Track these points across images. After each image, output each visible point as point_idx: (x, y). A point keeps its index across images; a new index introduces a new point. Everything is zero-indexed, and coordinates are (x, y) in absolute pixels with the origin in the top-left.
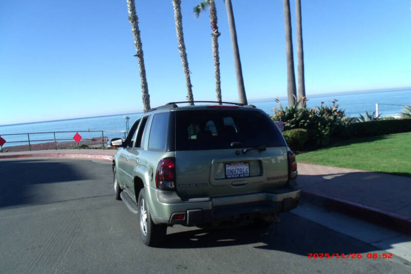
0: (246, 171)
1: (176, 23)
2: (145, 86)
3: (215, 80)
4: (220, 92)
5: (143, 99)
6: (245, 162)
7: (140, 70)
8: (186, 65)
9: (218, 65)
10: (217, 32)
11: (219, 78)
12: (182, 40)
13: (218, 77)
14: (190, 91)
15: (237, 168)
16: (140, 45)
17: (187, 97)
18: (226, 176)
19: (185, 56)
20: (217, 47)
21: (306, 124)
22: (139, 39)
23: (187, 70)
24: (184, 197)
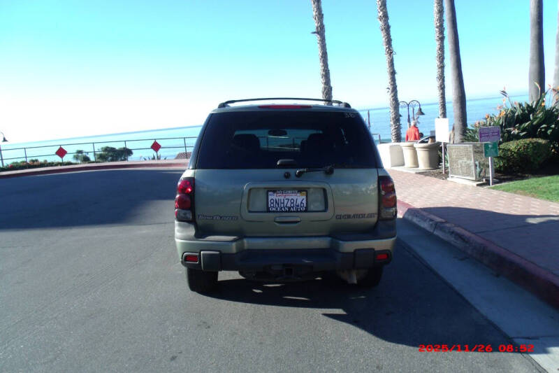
0: (301, 203)
2: (326, 75)
3: (436, 63)
4: (443, 81)
5: (323, 93)
6: (300, 190)
7: (319, 53)
8: (389, 42)
9: (442, 39)
12: (384, 5)
13: (442, 58)
14: (393, 80)
15: (287, 197)
16: (320, 16)
17: (388, 89)
18: (268, 208)
19: (387, 29)
21: (549, 132)
22: (319, 9)
23: (390, 50)
24: (201, 232)
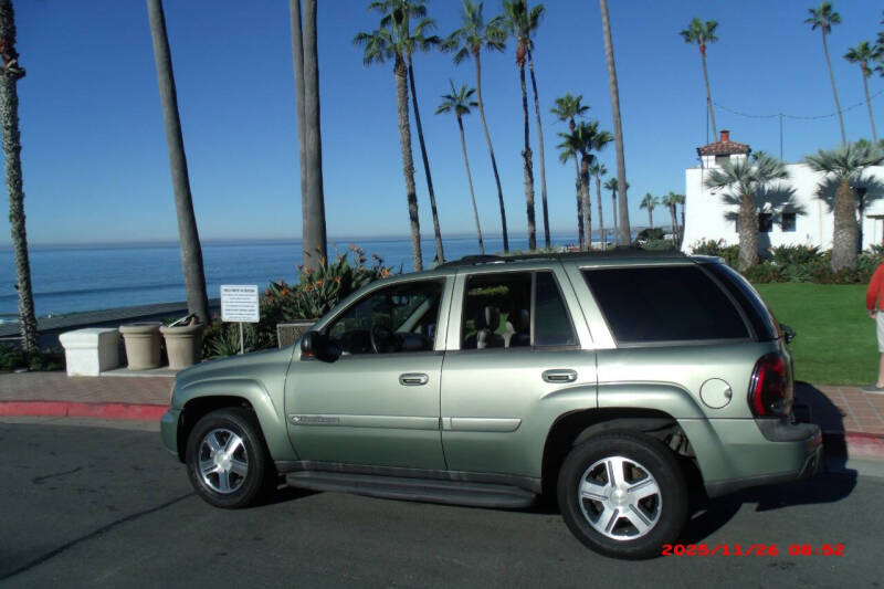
9: (17, 150)
11: (21, 184)
13: (17, 182)
20: (13, 102)
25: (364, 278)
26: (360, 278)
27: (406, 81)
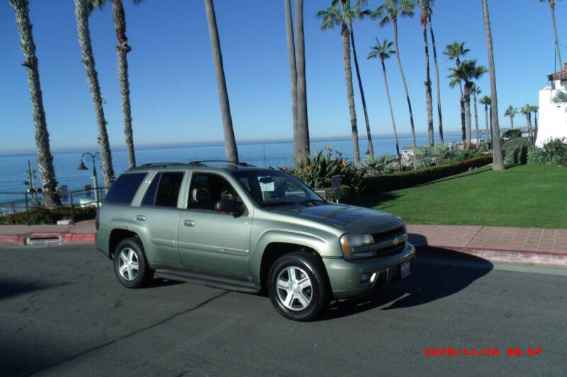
1: (79, 23)
2: (41, 118)
4: (131, 134)
5: (38, 139)
7: (31, 90)
8: (97, 90)
9: (127, 93)
10: (126, 45)
11: (130, 112)
12: (89, 50)
13: (128, 111)
14: (104, 130)
16: (32, 47)
17: (99, 139)
19: (94, 75)
20: (125, 66)
22: (30, 38)
23: (99, 98)
25: (333, 165)
26: (331, 165)
27: (349, 40)
